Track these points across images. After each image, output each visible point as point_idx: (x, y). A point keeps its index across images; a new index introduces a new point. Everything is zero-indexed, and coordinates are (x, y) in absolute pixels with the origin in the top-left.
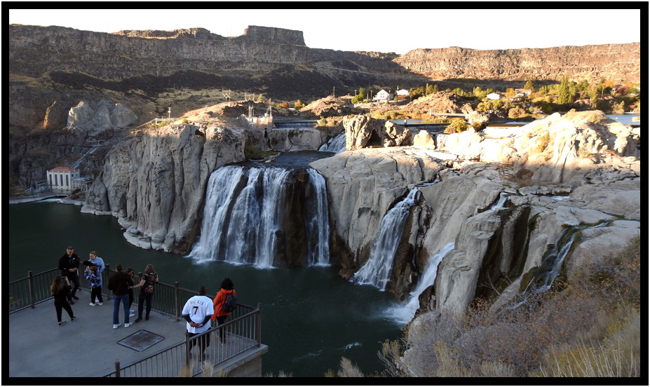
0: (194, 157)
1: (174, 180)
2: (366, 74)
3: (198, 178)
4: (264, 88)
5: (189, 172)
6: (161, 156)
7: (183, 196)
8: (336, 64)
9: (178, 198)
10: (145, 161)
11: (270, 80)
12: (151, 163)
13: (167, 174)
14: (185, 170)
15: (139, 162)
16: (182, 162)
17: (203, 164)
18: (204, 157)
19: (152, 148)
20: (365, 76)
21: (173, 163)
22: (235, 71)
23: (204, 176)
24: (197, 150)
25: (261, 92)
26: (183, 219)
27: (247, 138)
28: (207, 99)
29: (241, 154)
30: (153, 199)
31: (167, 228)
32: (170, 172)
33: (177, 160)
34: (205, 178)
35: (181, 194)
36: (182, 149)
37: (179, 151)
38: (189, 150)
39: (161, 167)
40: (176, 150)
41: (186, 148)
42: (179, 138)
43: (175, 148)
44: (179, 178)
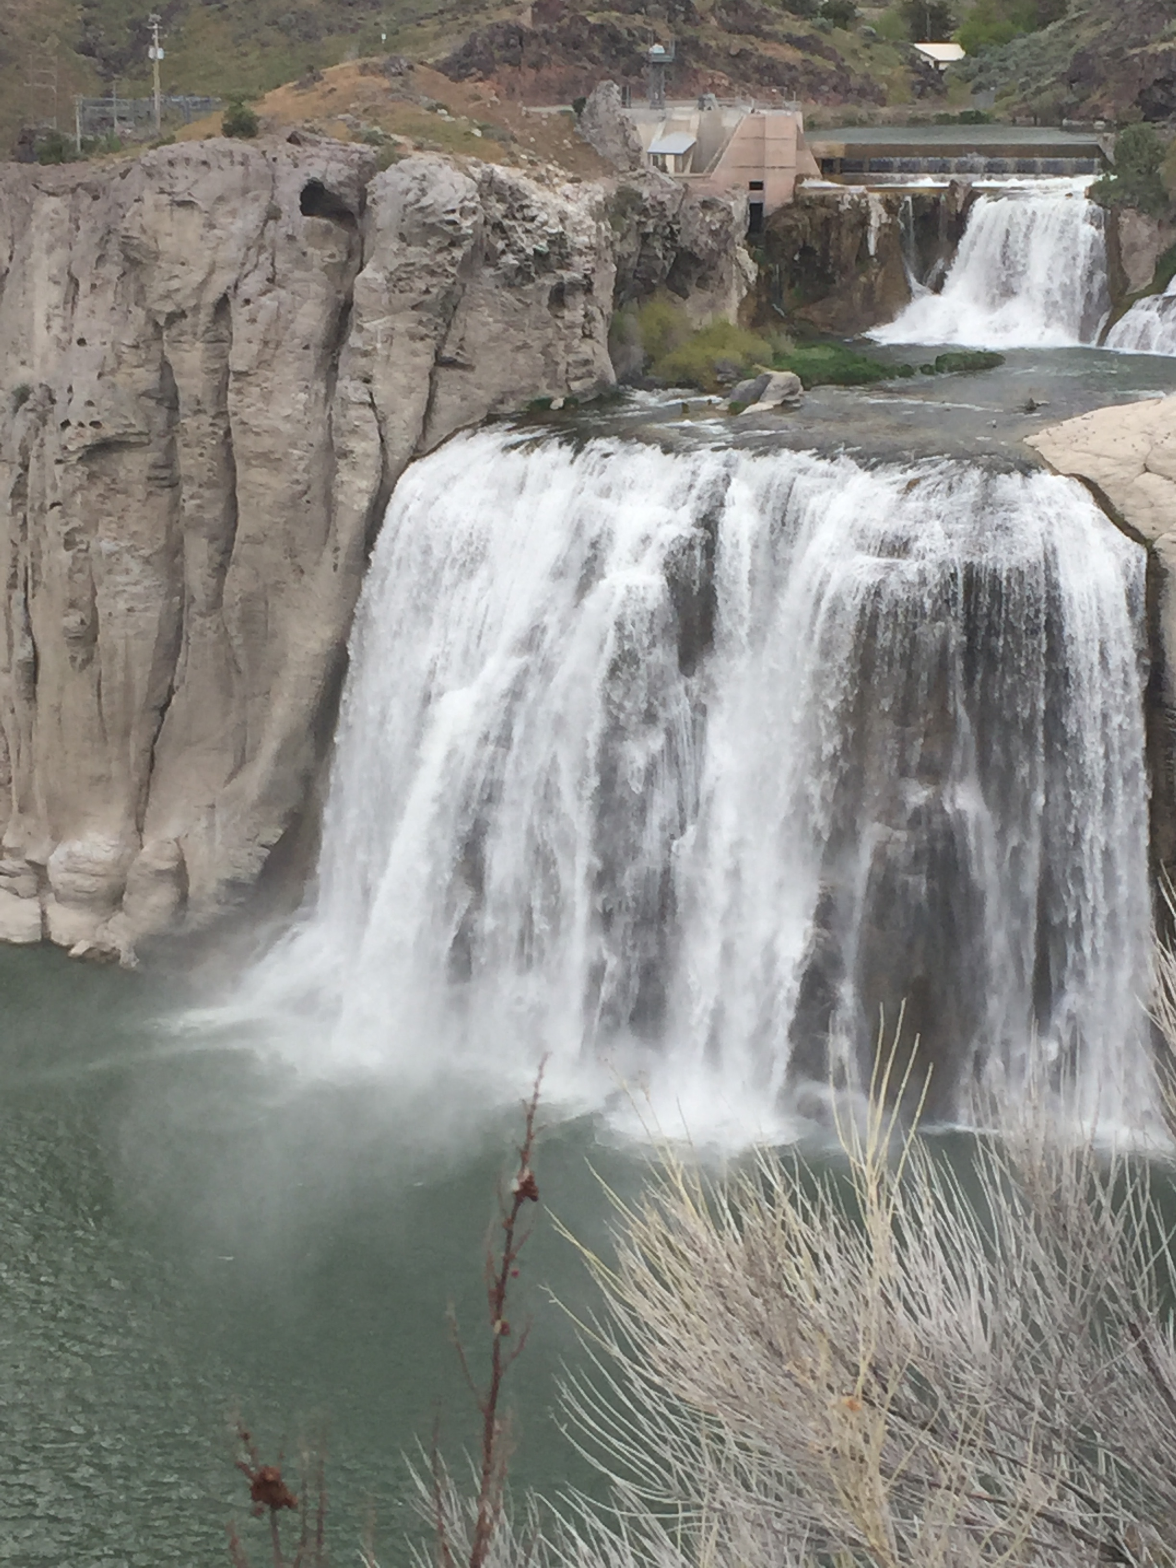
0: (293, 362)
1: (175, 506)
3: (319, 497)
5: (268, 459)
6: (94, 342)
7: (232, 612)
9: (200, 625)
12: (37, 394)
13: (132, 468)
14: (242, 442)
16: (221, 391)
17: (350, 411)
18: (353, 366)
21: (168, 393)
23: (355, 492)
24: (311, 315)
26: (229, 761)
27: (631, 246)
29: (586, 349)
30: (50, 625)
32: (152, 456)
33: (192, 380)
34: (363, 503)
35: (216, 603)
36: (222, 307)
37: (204, 317)
38: (263, 317)
39: (97, 418)
40: (183, 315)
41: (247, 302)
42: (202, 231)
43: (178, 297)
44: (207, 493)
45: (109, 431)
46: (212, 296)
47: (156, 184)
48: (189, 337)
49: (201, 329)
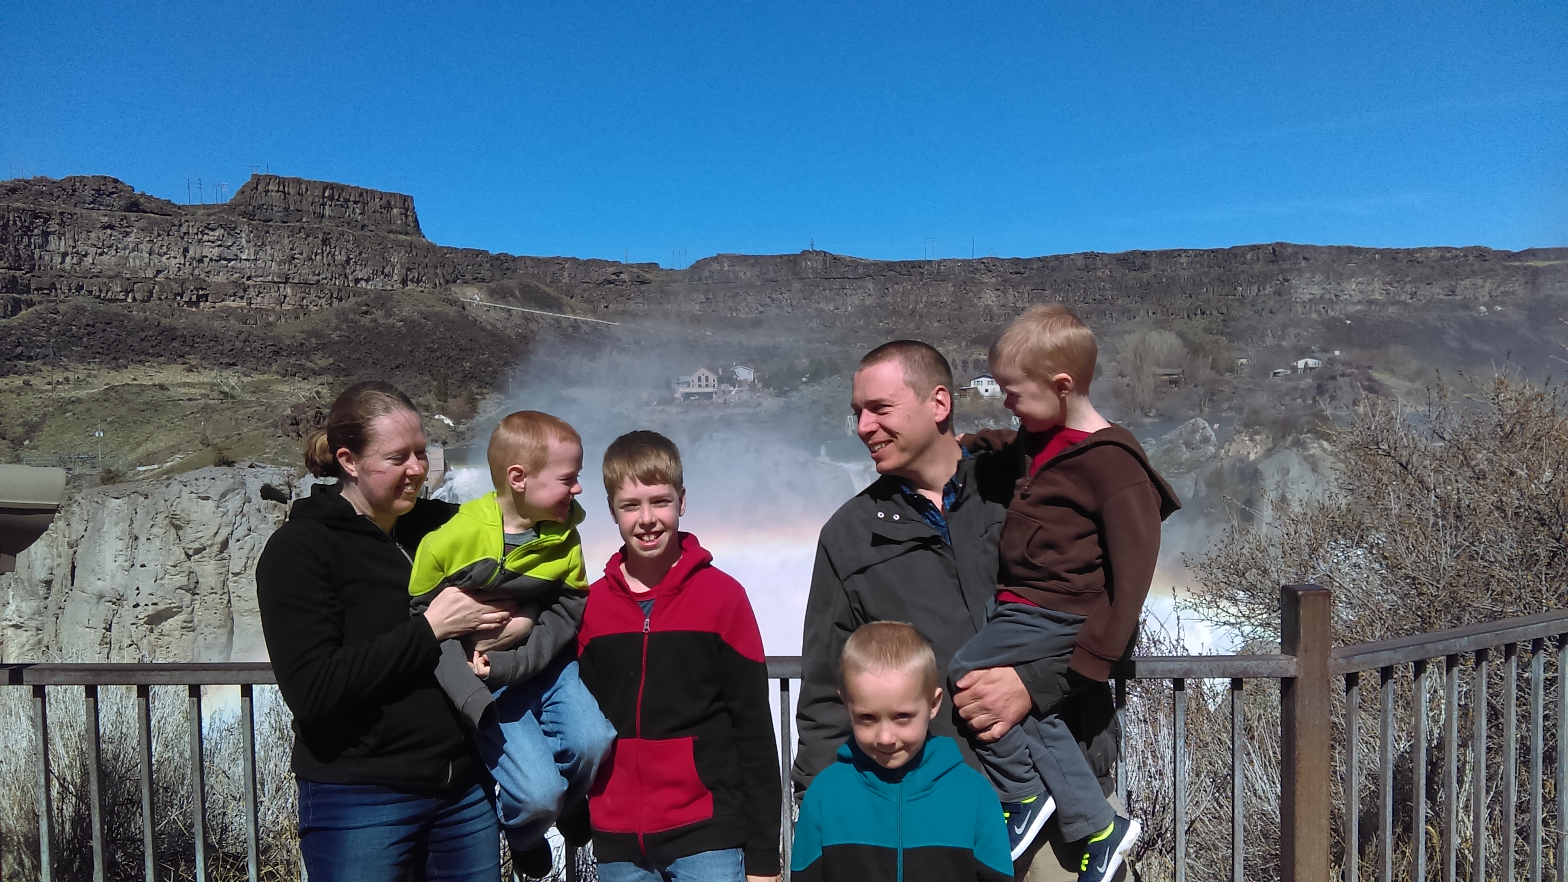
1: (195, 640)
2: (587, 323)
4: (323, 363)
5: (251, 611)
6: (151, 567)
8: (501, 294)
10: (87, 588)
11: (335, 336)
13: (170, 624)
14: (237, 606)
20: (585, 327)
21: (195, 587)
22: (222, 310)
25: (315, 373)
28: (159, 395)
32: (183, 617)
36: (225, 545)
37: (215, 549)
38: (247, 547)
39: (154, 601)
40: (204, 549)
41: (238, 540)
42: (214, 509)
43: (202, 540)
44: (219, 631)
45: (162, 606)
46: (220, 538)
47: (188, 489)
48: (207, 559)
49: (213, 555)
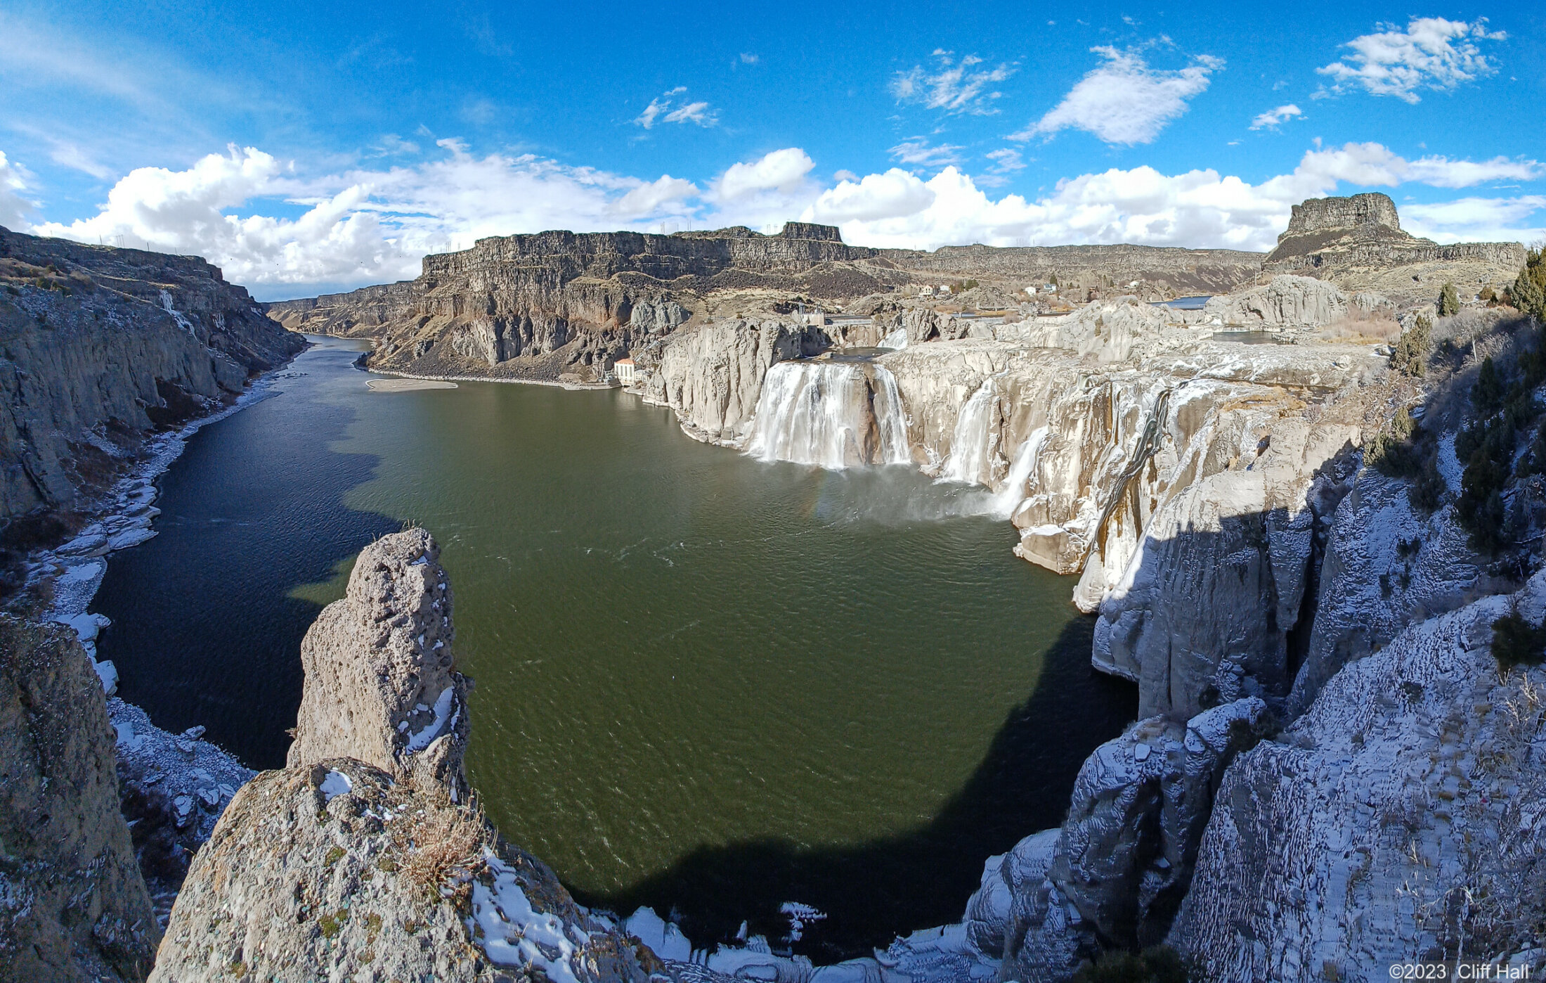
0: (749, 353)
1: (730, 376)
3: (754, 373)
5: (745, 368)
6: (716, 350)
7: (740, 392)
9: (733, 393)
10: (701, 357)
13: (722, 370)
14: (741, 366)
15: (697, 359)
17: (758, 360)
18: (759, 353)
19: (708, 343)
21: (728, 359)
23: (760, 372)
24: (753, 345)
29: (797, 350)
30: (710, 395)
31: (723, 422)
33: (733, 355)
34: (762, 375)
35: (737, 389)
36: (738, 345)
37: (735, 346)
40: (731, 346)
41: (742, 344)
45: (719, 364)
46: (736, 343)
48: (732, 349)
